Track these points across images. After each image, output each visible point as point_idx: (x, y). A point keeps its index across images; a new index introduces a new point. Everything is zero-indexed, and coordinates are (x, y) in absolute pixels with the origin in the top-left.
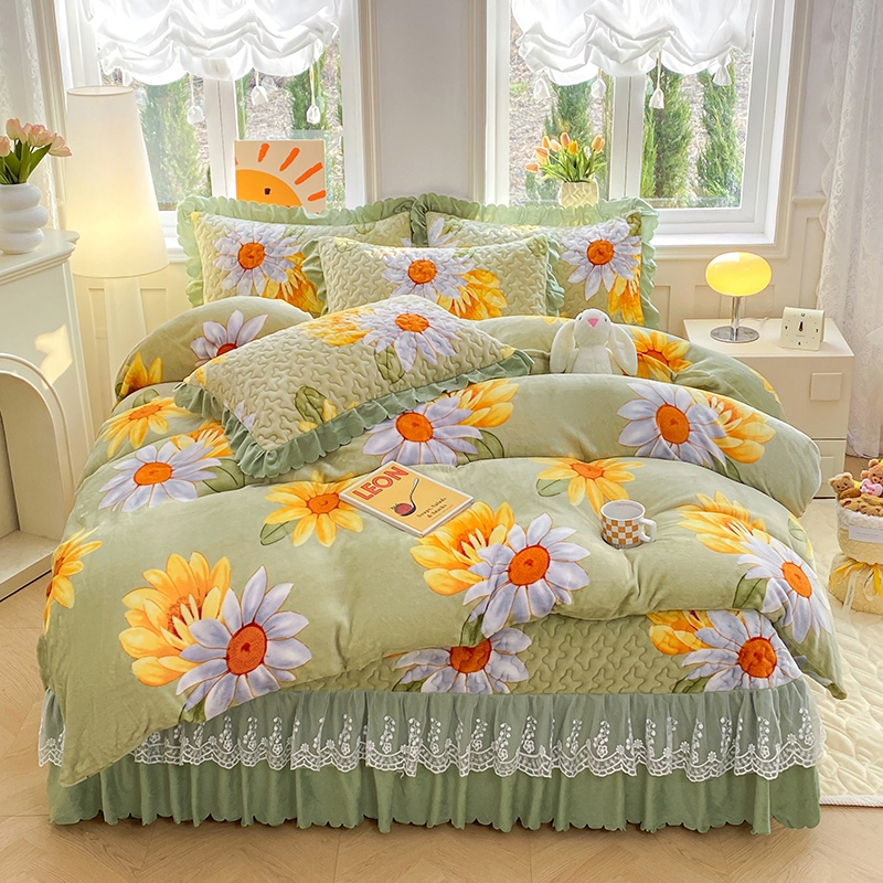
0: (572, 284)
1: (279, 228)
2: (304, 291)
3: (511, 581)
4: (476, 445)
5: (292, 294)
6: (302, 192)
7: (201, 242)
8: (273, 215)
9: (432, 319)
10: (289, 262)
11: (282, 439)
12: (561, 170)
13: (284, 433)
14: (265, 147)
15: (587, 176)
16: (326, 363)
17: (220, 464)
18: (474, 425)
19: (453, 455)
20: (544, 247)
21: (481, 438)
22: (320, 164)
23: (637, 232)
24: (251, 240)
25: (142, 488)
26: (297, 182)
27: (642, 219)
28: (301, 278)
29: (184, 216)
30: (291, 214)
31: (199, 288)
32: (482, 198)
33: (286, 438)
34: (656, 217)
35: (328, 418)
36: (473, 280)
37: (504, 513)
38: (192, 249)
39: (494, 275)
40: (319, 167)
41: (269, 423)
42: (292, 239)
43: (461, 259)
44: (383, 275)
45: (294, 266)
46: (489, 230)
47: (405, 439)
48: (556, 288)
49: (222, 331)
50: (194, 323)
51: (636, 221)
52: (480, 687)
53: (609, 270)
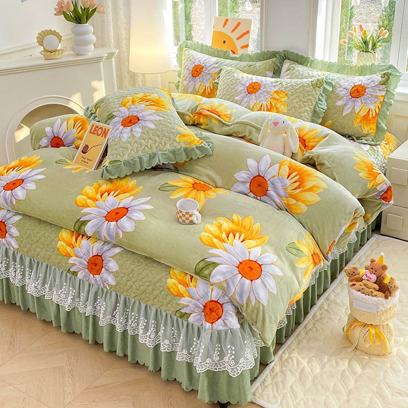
0: (337, 106)
1: (215, 59)
5: (209, 92)
6: (239, 44)
10: (212, 76)
12: (361, 45)
14: (227, 20)
15: (374, 49)
22: (249, 31)
23: (385, 83)
24: (199, 64)
26: (237, 39)
27: (390, 77)
29: (179, 49)
31: (179, 83)
34: (399, 76)
36: (275, 96)
39: (286, 95)
42: (217, 65)
43: (274, 84)
44: (236, 87)
45: (213, 78)
48: (322, 106)
51: (386, 77)
52: (99, 282)
53: (360, 101)
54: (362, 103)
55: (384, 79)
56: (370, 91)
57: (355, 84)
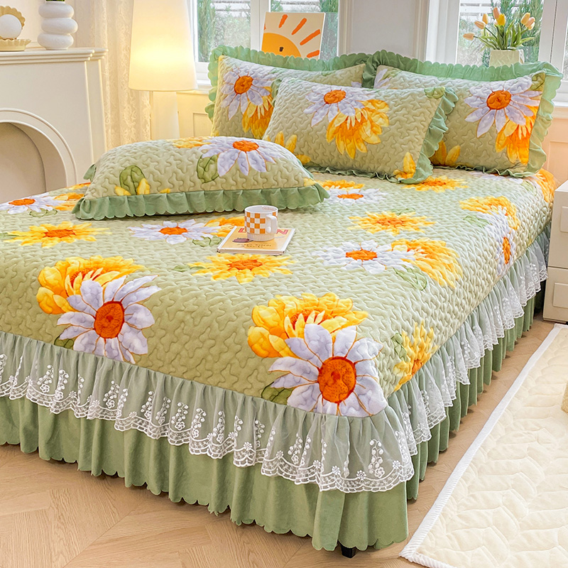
0: (468, 123)
5: (263, 115)
12: (494, 39)
14: (285, 17)
15: (515, 46)
23: (537, 88)
24: (246, 74)
26: (302, 44)
27: (546, 78)
28: (271, 103)
29: (215, 58)
31: (213, 108)
34: (561, 78)
38: (215, 81)
39: (387, 104)
40: (318, 32)
44: (307, 97)
45: (269, 94)
52: (115, 353)
54: (507, 117)
55: (536, 82)
56: (518, 100)
57: (494, 91)
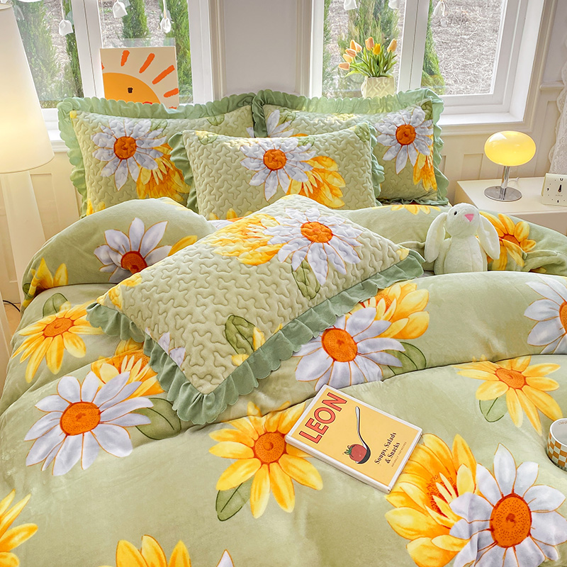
0: (386, 162)
1: (146, 123)
2: (172, 176)
3: (496, 542)
4: (399, 358)
5: (162, 179)
6: (160, 90)
7: (80, 137)
8: (139, 111)
9: (333, 226)
10: (157, 152)
11: (218, 378)
12: (366, 67)
13: (219, 371)
14: (126, 54)
15: (385, 72)
16: (248, 286)
17: (151, 405)
18: (395, 337)
19: (377, 369)
20: (368, 133)
21: (403, 350)
22: (173, 66)
23: (430, 117)
24: (123, 134)
25: (71, 438)
26: (155, 82)
27: (433, 105)
28: (168, 165)
29: (63, 115)
30: (154, 109)
31: (81, 175)
32: (307, 92)
33: (222, 375)
34: (442, 104)
35: (258, 345)
36: (317, 165)
37: (460, 448)
38: (73, 143)
39: (333, 160)
40: (171, 69)
41: (201, 362)
43: (305, 148)
44: (243, 164)
45: (162, 155)
46: (318, 119)
47: (335, 360)
48: (378, 166)
49: (124, 239)
50: (95, 231)
51: (429, 108)
53: (413, 149)
54: (417, 150)
55: (426, 111)
56: (420, 132)
57: (399, 125)
